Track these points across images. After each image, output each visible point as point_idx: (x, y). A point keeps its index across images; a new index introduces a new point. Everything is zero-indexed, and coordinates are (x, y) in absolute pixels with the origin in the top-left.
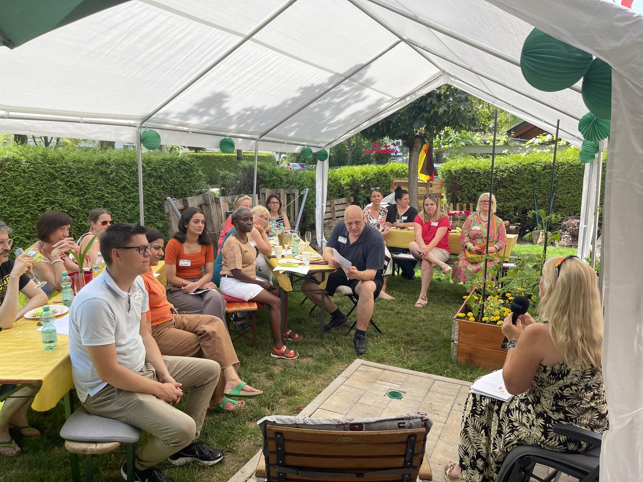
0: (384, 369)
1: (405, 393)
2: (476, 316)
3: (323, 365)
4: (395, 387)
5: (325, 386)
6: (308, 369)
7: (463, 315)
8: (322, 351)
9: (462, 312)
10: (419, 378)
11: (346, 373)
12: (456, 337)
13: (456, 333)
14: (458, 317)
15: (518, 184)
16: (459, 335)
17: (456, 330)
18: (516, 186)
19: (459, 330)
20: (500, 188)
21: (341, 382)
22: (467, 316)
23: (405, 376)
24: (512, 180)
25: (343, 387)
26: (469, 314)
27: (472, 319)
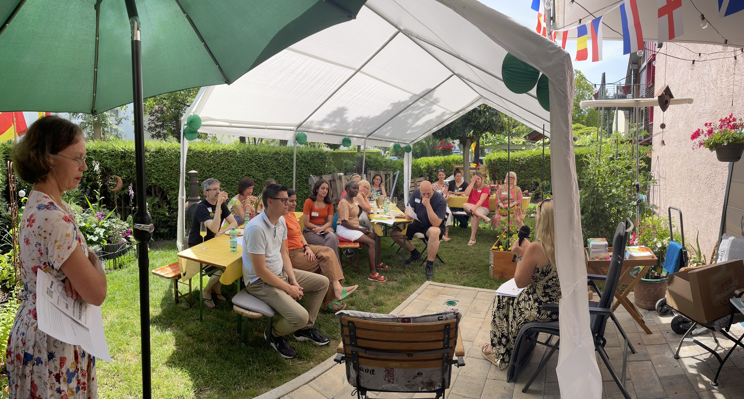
0: (445, 287)
1: (458, 301)
2: (505, 247)
3: (403, 286)
4: (451, 298)
5: (403, 300)
6: (393, 289)
7: (497, 248)
8: (403, 276)
9: (496, 246)
10: (468, 291)
11: (419, 290)
12: (492, 262)
13: (492, 260)
14: (493, 249)
15: (532, 168)
16: (494, 260)
17: (492, 258)
18: (531, 169)
19: (494, 258)
20: (521, 170)
21: (415, 297)
22: (499, 248)
23: (458, 290)
24: (528, 166)
25: (416, 300)
26: (500, 247)
27: (502, 250)
